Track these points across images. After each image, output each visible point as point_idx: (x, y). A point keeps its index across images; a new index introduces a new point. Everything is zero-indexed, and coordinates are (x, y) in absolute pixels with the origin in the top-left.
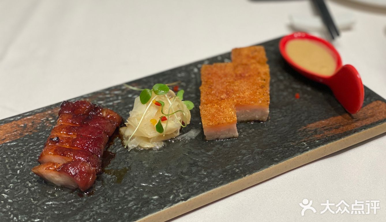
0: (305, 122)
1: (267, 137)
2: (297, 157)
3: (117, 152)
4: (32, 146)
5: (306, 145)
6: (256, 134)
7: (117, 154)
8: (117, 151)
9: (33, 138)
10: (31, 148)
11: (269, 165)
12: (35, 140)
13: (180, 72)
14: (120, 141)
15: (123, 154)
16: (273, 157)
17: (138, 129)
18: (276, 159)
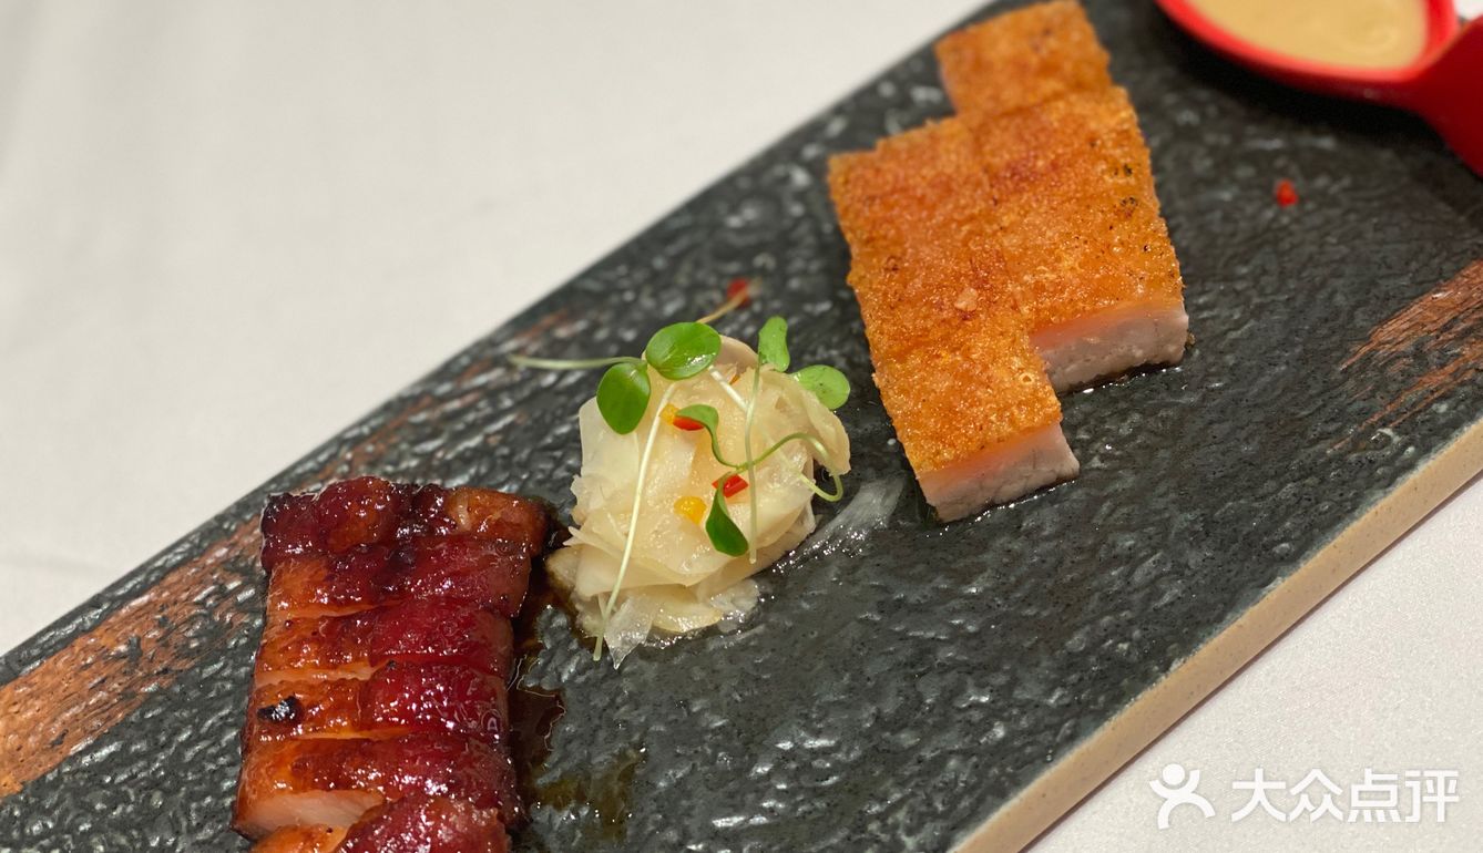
0: (1360, 319)
1: (1210, 439)
2: (1372, 510)
3: (567, 681)
4: (189, 744)
5: (1396, 439)
6: (1155, 434)
7: (569, 693)
8: (565, 677)
9: (179, 703)
10: (189, 755)
11: (1261, 581)
12: (194, 711)
13: (734, 209)
14: (561, 620)
15: (594, 685)
16: (1265, 539)
17: (630, 559)
18: (1283, 545)
